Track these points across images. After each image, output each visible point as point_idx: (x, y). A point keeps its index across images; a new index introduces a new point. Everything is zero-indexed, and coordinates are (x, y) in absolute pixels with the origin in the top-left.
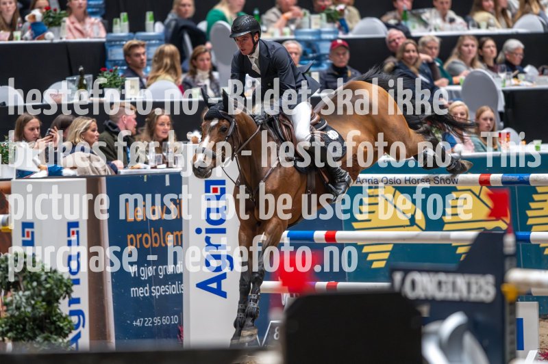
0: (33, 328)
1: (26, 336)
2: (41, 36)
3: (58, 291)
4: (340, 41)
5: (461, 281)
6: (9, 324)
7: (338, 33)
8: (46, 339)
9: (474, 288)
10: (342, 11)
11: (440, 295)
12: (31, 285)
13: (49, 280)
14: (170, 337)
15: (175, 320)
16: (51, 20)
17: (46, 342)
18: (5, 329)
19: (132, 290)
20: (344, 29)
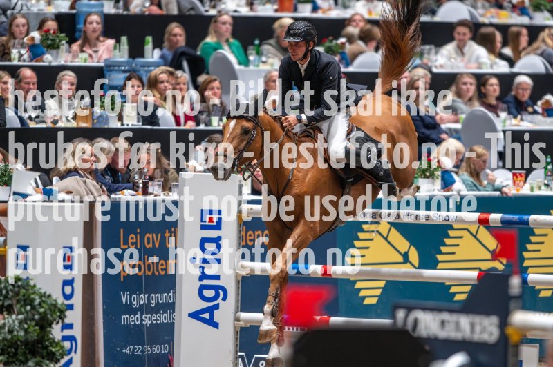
0: (24, 352)
1: (18, 360)
2: (39, 58)
3: (52, 316)
5: (465, 321)
8: (38, 363)
9: (478, 328)
10: (343, 44)
11: (443, 334)
12: (25, 309)
13: (43, 305)
15: (165, 349)
19: (123, 317)
20: (344, 62)
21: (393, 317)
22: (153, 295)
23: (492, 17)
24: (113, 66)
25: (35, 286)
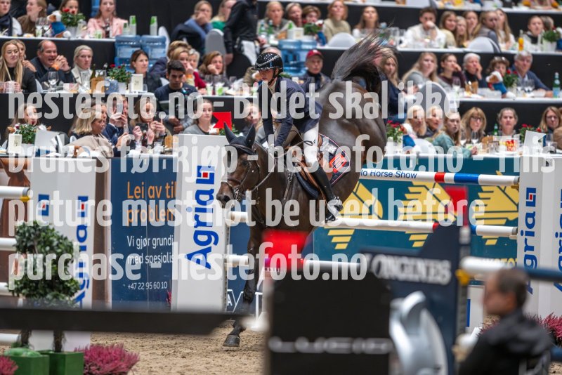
0: (44, 287)
1: (38, 293)
2: (60, 34)
4: (315, 51)
5: (421, 265)
6: (23, 282)
7: (316, 45)
8: (56, 297)
9: (432, 271)
10: (320, 25)
11: (402, 276)
12: (44, 249)
13: (61, 246)
14: (160, 301)
15: (164, 286)
16: (69, 20)
17: (55, 300)
18: (20, 286)
20: (321, 41)
22: (155, 239)
23: (449, 4)
24: (123, 42)
25: (53, 229)
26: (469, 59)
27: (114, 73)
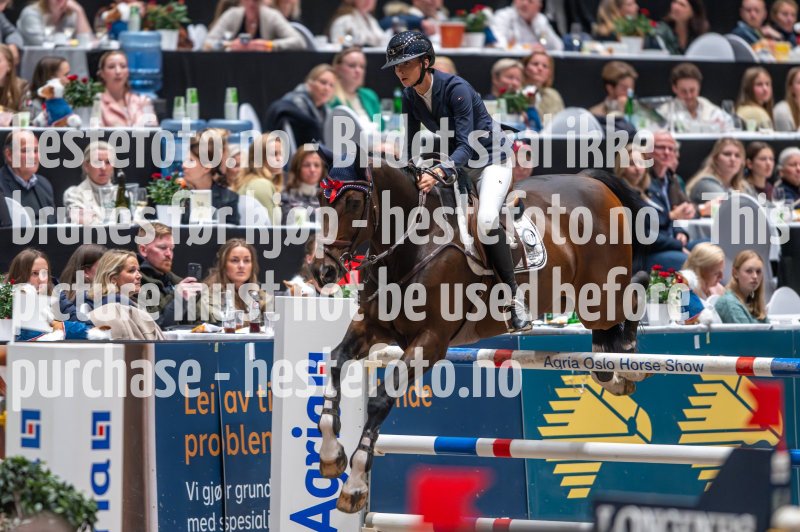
2: (61, 120)
3: (75, 519)
5: (703, 523)
7: (522, 131)
10: (531, 96)
12: (33, 508)
13: (62, 502)
16: (77, 96)
19: (189, 520)
20: (533, 123)
21: (594, 518)
22: (240, 487)
23: (764, 52)
25: (48, 473)
26: (789, 158)
27: (159, 188)
